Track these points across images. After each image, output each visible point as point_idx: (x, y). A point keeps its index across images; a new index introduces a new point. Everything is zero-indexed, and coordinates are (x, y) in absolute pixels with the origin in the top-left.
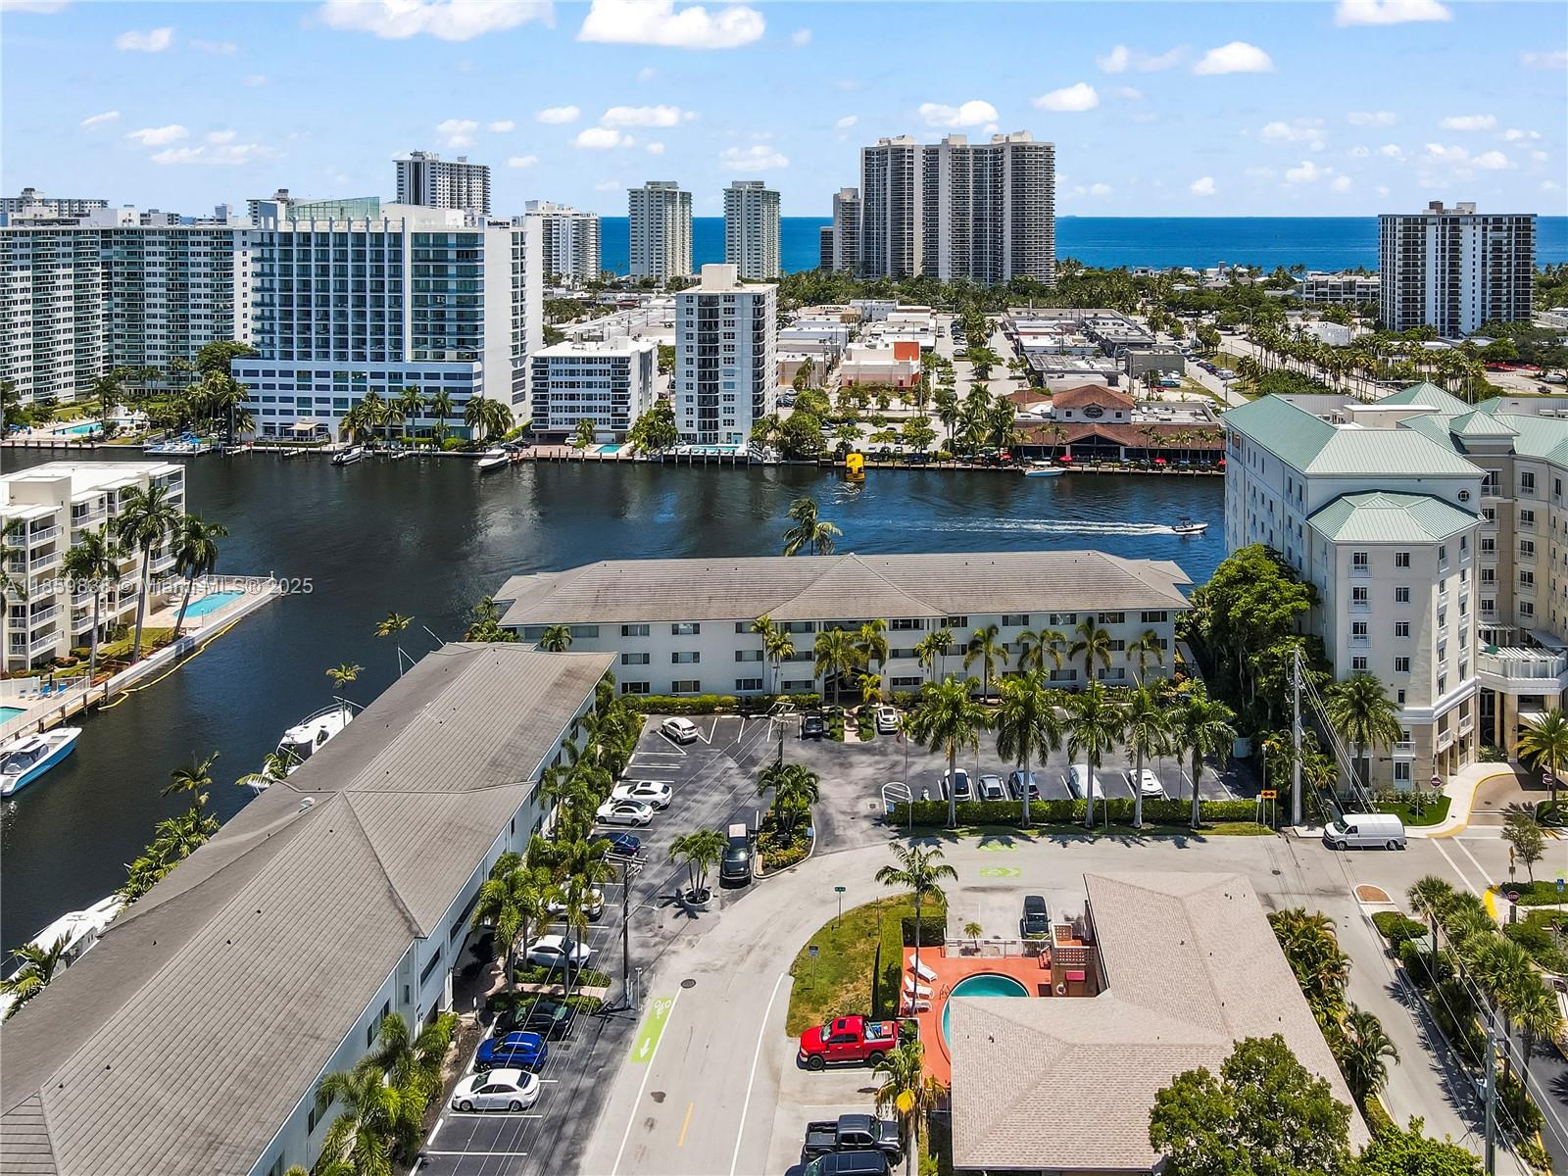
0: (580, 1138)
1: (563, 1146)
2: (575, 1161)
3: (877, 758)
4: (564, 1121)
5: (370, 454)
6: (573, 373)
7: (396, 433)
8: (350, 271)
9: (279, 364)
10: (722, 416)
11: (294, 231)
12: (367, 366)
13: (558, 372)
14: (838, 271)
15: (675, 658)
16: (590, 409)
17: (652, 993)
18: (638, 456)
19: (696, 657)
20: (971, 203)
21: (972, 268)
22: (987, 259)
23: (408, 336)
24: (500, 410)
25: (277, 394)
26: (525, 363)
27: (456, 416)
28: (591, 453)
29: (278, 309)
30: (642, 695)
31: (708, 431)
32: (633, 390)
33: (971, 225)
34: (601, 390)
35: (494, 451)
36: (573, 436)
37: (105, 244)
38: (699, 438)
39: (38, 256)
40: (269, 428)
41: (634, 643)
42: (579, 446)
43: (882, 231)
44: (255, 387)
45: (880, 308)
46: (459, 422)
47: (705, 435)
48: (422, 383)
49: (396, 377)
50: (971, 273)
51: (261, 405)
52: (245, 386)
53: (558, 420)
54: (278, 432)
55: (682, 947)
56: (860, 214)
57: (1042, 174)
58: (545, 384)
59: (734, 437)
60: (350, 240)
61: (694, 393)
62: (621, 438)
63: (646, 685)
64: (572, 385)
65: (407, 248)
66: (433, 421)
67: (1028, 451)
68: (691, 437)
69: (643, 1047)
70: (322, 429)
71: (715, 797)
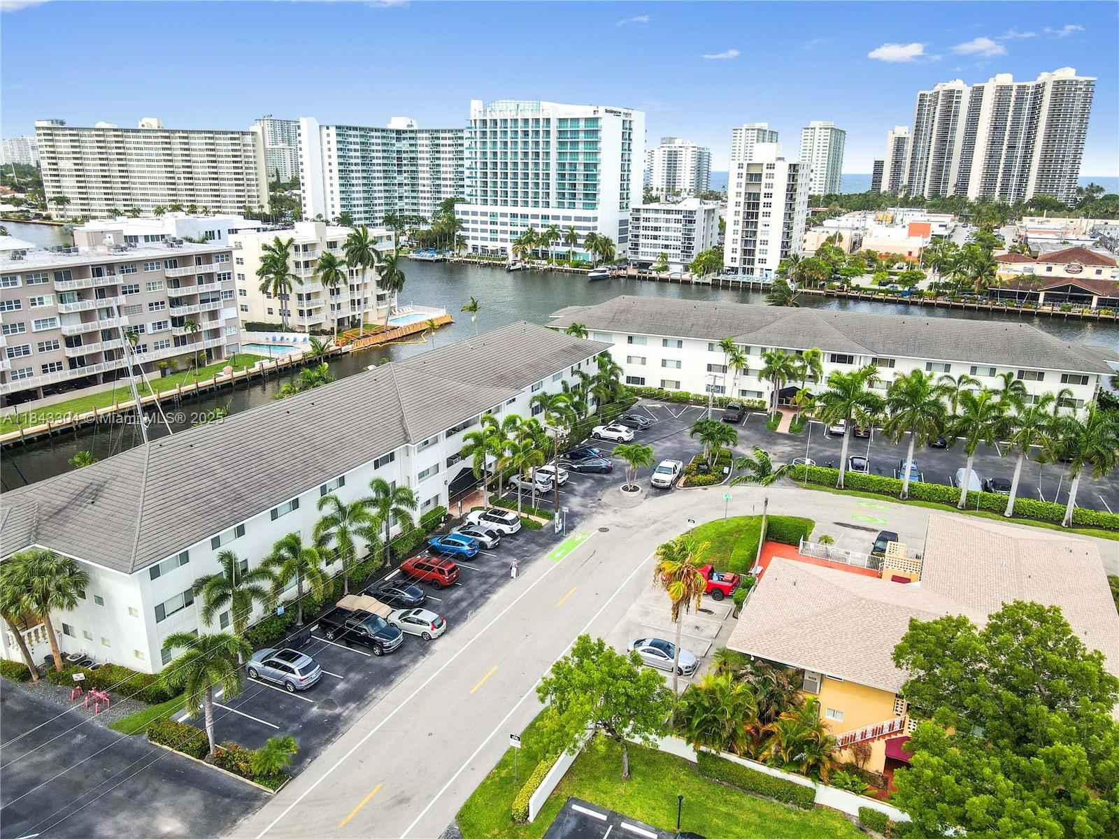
0: (497, 585)
1: (484, 587)
2: (488, 596)
3: (797, 443)
4: (491, 576)
5: (528, 266)
6: (656, 220)
7: (545, 255)
8: (520, 145)
9: (480, 208)
10: (758, 256)
11: (488, 118)
12: (530, 210)
13: (647, 220)
14: (885, 192)
15: (664, 363)
16: (667, 247)
17: (578, 529)
18: (695, 278)
19: (679, 364)
20: (1007, 133)
21: (998, 189)
22: (1014, 181)
23: (553, 191)
24: (607, 242)
25: (479, 226)
26: (627, 216)
27: (580, 246)
28: (664, 275)
29: (479, 171)
30: (640, 386)
31: (747, 266)
32: (697, 235)
33: (1004, 152)
34: (674, 232)
35: (601, 268)
36: (654, 265)
37: (398, 139)
38: (740, 271)
39: (363, 143)
40: (475, 248)
41: (636, 349)
42: (658, 270)
43: (925, 160)
44: (467, 222)
45: (911, 213)
46: (581, 250)
47: (744, 269)
48: (561, 223)
49: (545, 217)
50: (997, 193)
51: (470, 234)
52: (461, 221)
53: (644, 253)
54: (480, 251)
55: (609, 512)
56: (909, 147)
57: (1078, 106)
58: (638, 228)
59: (765, 272)
60: (520, 123)
61: (739, 237)
62: (686, 269)
63: (643, 380)
64: (656, 229)
65: (554, 128)
66: (566, 249)
67: (1003, 294)
68: (734, 270)
69: (558, 553)
70: (503, 250)
71: (668, 444)
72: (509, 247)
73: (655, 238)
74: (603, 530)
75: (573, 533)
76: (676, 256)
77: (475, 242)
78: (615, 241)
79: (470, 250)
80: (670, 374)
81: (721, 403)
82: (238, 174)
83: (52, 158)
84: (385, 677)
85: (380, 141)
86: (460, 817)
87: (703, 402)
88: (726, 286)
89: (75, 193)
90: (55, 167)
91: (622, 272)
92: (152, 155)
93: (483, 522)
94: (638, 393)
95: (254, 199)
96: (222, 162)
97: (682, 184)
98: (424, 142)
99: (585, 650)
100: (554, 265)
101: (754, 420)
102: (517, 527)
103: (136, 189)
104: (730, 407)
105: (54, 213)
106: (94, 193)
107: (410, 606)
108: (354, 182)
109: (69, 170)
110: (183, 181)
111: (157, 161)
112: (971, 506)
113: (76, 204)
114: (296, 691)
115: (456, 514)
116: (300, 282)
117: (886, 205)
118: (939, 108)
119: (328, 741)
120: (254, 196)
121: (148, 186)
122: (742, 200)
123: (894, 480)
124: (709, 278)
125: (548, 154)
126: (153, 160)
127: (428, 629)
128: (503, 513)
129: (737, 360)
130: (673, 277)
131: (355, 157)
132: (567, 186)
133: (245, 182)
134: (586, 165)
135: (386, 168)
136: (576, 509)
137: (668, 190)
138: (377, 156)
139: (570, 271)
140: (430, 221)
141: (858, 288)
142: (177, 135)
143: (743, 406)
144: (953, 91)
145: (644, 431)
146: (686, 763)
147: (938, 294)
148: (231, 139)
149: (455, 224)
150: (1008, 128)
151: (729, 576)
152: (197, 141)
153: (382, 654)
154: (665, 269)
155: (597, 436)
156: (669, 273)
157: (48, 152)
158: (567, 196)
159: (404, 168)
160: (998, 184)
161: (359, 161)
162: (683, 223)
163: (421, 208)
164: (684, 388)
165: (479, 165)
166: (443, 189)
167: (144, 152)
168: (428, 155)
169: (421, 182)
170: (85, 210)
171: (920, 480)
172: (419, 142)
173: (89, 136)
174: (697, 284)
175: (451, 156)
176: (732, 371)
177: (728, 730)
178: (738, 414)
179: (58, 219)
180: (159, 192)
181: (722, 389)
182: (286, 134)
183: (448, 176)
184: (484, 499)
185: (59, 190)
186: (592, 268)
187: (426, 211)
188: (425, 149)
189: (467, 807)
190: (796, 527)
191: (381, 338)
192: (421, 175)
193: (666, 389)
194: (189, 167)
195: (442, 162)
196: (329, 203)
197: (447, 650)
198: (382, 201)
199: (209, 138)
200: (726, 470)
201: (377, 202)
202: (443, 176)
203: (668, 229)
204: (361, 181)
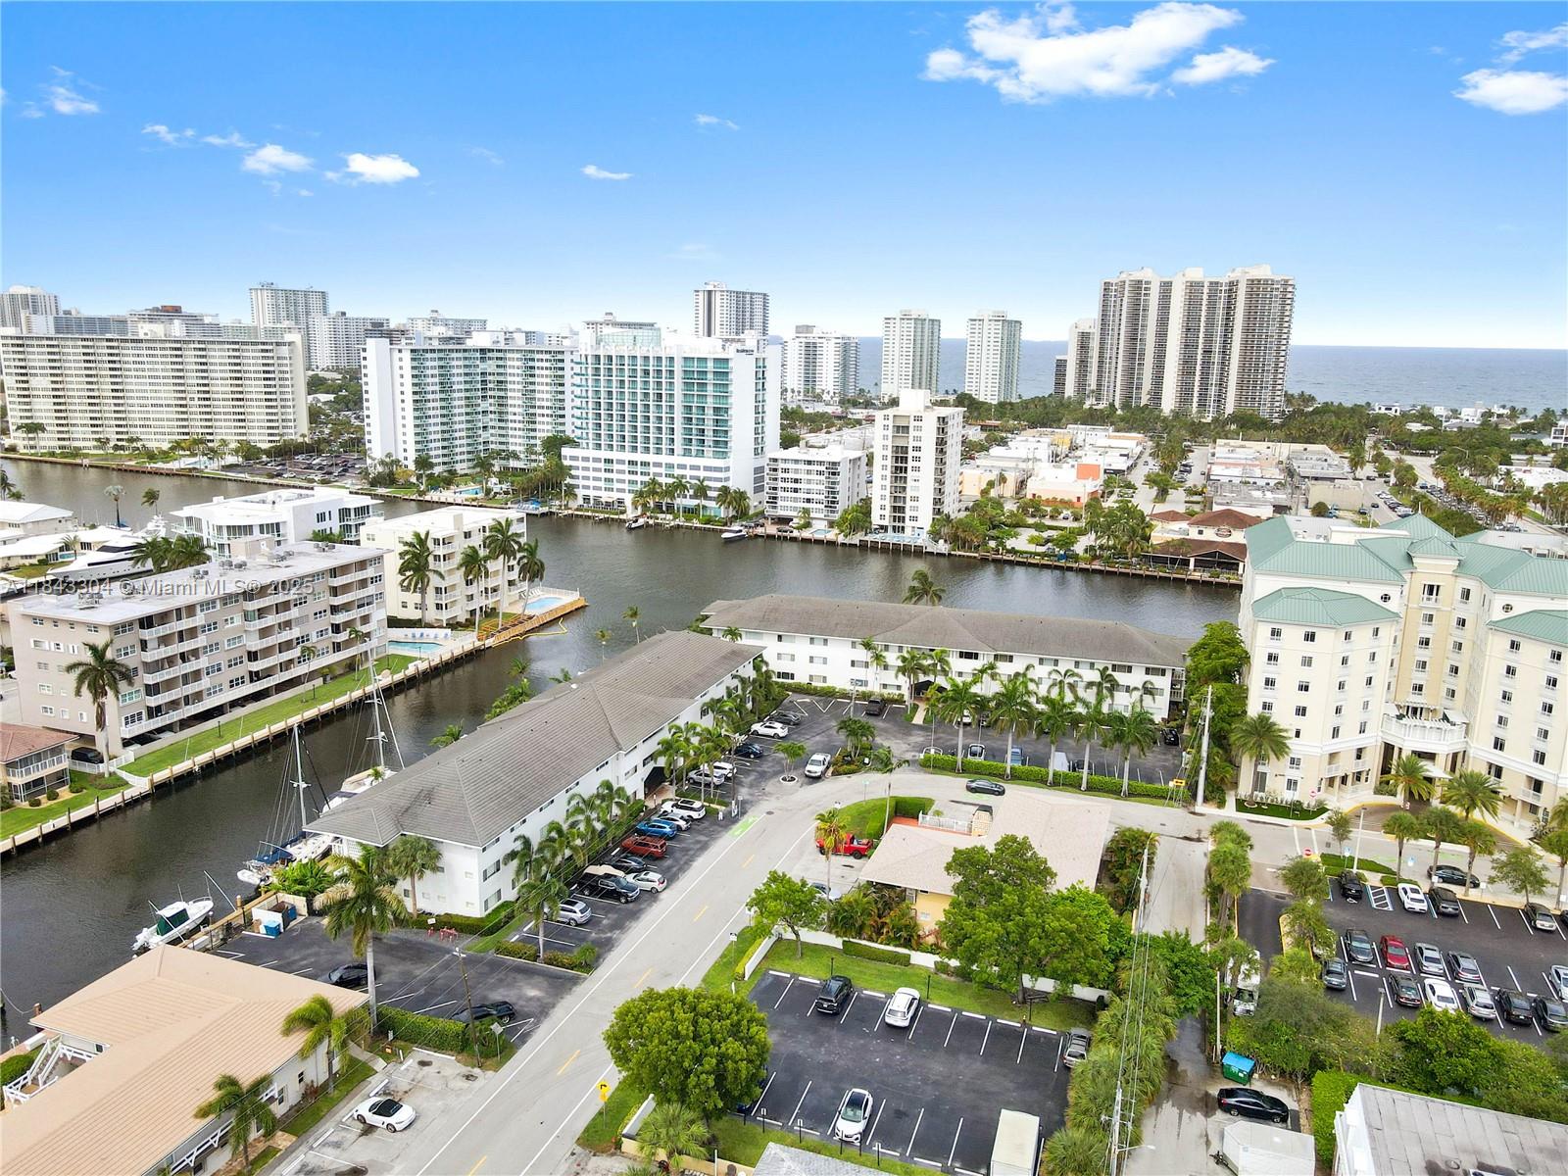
3: (928, 733)
4: (690, 850)
5: (651, 522)
6: (796, 471)
7: (670, 509)
8: (639, 385)
9: (592, 453)
10: (908, 513)
11: (602, 353)
12: (651, 458)
13: (786, 471)
14: (1069, 398)
15: (811, 659)
16: (808, 501)
17: (750, 813)
18: (841, 539)
19: (825, 660)
20: (1201, 335)
21: (1195, 399)
22: (1213, 391)
23: (678, 436)
24: (741, 496)
25: (591, 474)
26: (763, 462)
27: (711, 499)
28: (806, 534)
29: (591, 411)
30: (790, 681)
31: (897, 524)
32: (842, 488)
33: (1199, 357)
34: (817, 486)
35: (736, 527)
36: (795, 520)
37: (483, 359)
38: (890, 529)
39: (442, 367)
40: (586, 499)
41: (785, 647)
42: (799, 528)
43: (1114, 361)
44: (577, 468)
45: (1094, 433)
46: (712, 504)
47: (894, 527)
48: (688, 473)
49: (670, 466)
50: (1195, 405)
51: (581, 482)
52: (570, 468)
53: (785, 508)
54: (592, 502)
55: (773, 799)
56: (1095, 344)
57: (1276, 308)
58: (776, 479)
59: (917, 531)
60: (639, 361)
61: (887, 493)
62: (831, 524)
63: (793, 675)
64: (796, 481)
65: (678, 368)
66: (695, 502)
67: (1156, 560)
68: (884, 528)
69: (737, 831)
70: (621, 502)
71: (818, 738)
72: (628, 499)
73: (796, 490)
74: (769, 813)
75: (746, 816)
76: (818, 510)
77: (586, 492)
78: (750, 493)
79: (580, 501)
80: (817, 669)
81: (864, 696)
82: (270, 393)
83: (22, 374)
84: (634, 915)
85: (461, 363)
86: (704, 980)
87: (845, 695)
88: (874, 548)
89: (51, 418)
90: (25, 386)
91: (760, 531)
92: (157, 370)
93: (675, 810)
94: (788, 688)
95: (289, 424)
96: (250, 379)
97: (824, 383)
98: (514, 366)
99: (775, 878)
100: (680, 521)
101: (894, 713)
102: (703, 813)
103: (134, 412)
104: (871, 702)
105: (20, 444)
106: (76, 418)
107: (639, 871)
108: (431, 413)
109: (44, 389)
110: (197, 402)
111: (164, 377)
112: (1058, 782)
113: (52, 432)
114: (577, 925)
115: (651, 804)
116: (441, 576)
117: (1067, 420)
118: (1125, 300)
119: (610, 950)
120: (290, 421)
121: (150, 409)
122: (889, 453)
123: (1000, 764)
124: (856, 539)
125: (672, 395)
126: (158, 377)
127: (656, 885)
128: (692, 803)
129: (878, 657)
130: (818, 536)
131: (432, 383)
132: (694, 432)
133: (279, 403)
134: (716, 410)
135: (468, 394)
136: (747, 797)
137: (807, 391)
138: (458, 381)
139: (700, 529)
140: (522, 456)
141: (1013, 551)
142: (192, 346)
143: (883, 700)
144: (1140, 282)
145: (795, 725)
146: (835, 949)
147: (1095, 557)
148: (262, 351)
149: (564, 471)
150: (1202, 329)
151: (865, 841)
152: (217, 354)
153: (627, 902)
154: (808, 525)
155: (756, 733)
156: (812, 530)
157: (16, 367)
158: (695, 440)
159: (490, 393)
160: (1196, 394)
161: (437, 388)
162: (826, 475)
163: (511, 440)
164: (829, 683)
165: (590, 405)
166: (538, 419)
167: (146, 366)
168: (519, 379)
169: (510, 410)
170: (64, 439)
171: (1023, 764)
172: (509, 363)
173: (74, 347)
174: (843, 544)
175: (549, 380)
176: (873, 667)
177: (860, 922)
178: (879, 707)
179: (25, 451)
180: (165, 416)
181: (865, 683)
182: (292, 308)
183: (545, 404)
184: (671, 792)
185: (29, 414)
186: (725, 524)
187: (517, 444)
188: (516, 371)
189: (707, 976)
190: (916, 805)
191: (520, 629)
192: (510, 402)
193: (814, 684)
194: (205, 385)
195: (537, 388)
196: (401, 438)
197: (670, 899)
198: (464, 434)
199: (234, 350)
200: (867, 760)
201: (457, 435)
202: (538, 404)
203: (809, 481)
204: (439, 412)
